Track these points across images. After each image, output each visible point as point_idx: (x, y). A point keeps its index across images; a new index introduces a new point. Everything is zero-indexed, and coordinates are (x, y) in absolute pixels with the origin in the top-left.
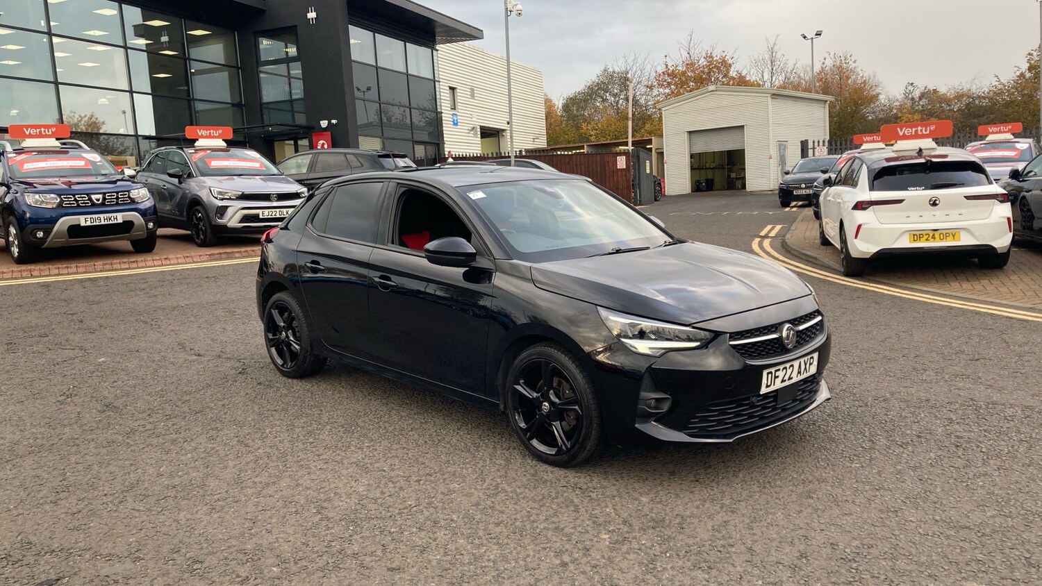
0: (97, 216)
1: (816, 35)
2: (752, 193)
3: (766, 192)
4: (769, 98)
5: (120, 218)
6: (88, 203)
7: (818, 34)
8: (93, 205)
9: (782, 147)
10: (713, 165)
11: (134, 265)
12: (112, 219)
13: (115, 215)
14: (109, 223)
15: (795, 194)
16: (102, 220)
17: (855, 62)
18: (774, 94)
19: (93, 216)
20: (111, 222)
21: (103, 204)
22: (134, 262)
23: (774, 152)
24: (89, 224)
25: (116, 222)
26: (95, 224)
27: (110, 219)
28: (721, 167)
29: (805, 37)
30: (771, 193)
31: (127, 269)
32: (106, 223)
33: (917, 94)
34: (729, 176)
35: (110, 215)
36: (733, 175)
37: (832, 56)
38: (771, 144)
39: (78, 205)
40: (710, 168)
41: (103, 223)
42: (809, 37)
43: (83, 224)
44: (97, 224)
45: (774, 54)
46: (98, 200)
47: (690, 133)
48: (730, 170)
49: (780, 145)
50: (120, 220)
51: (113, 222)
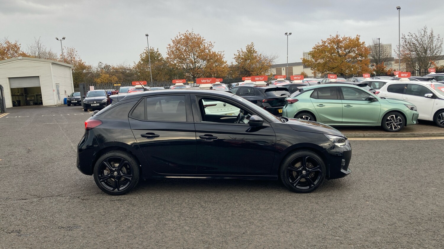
1: (63, 39)
2: (47, 107)
3: (53, 106)
4: (51, 65)
7: (64, 39)
9: (58, 86)
10: (18, 94)
15: (92, 105)
17: (77, 52)
18: (53, 63)
23: (55, 88)
28: (22, 95)
29: (57, 39)
30: (55, 106)
33: (103, 66)
34: (26, 99)
36: (28, 99)
37: (67, 48)
38: (53, 84)
40: (17, 95)
42: (59, 39)
45: (39, 45)
47: (9, 78)
48: (26, 97)
49: (57, 85)
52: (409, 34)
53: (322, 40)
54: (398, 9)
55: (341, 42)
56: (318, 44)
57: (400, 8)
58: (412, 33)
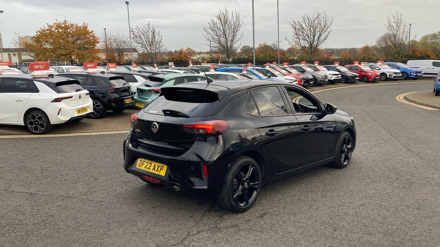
52: (137, 28)
53: (48, 24)
54: (126, 3)
55: (69, 28)
56: (44, 28)
57: (128, 3)
58: (140, 27)
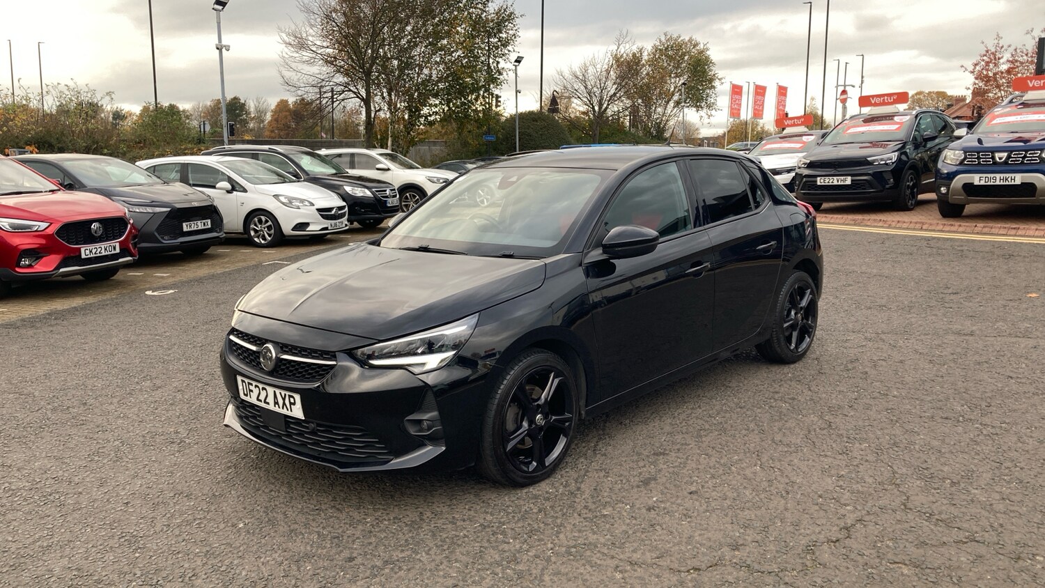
0: (992, 175)
5: (1018, 179)
6: (990, 161)
8: (995, 163)
11: (1013, 232)
12: (1009, 179)
13: (1013, 175)
14: (1004, 183)
16: (998, 179)
19: (989, 175)
20: (1007, 183)
21: (1006, 163)
22: (1014, 228)
24: (982, 183)
25: (1013, 183)
26: (989, 183)
27: (1006, 179)
31: (1003, 235)
32: (1002, 183)
35: (1007, 175)
39: (979, 163)
41: (998, 183)
43: (976, 183)
44: (992, 183)
46: (1000, 159)
50: (1018, 182)
51: (1010, 183)
